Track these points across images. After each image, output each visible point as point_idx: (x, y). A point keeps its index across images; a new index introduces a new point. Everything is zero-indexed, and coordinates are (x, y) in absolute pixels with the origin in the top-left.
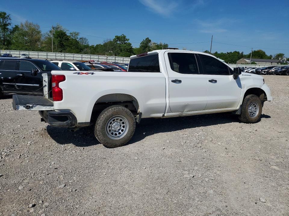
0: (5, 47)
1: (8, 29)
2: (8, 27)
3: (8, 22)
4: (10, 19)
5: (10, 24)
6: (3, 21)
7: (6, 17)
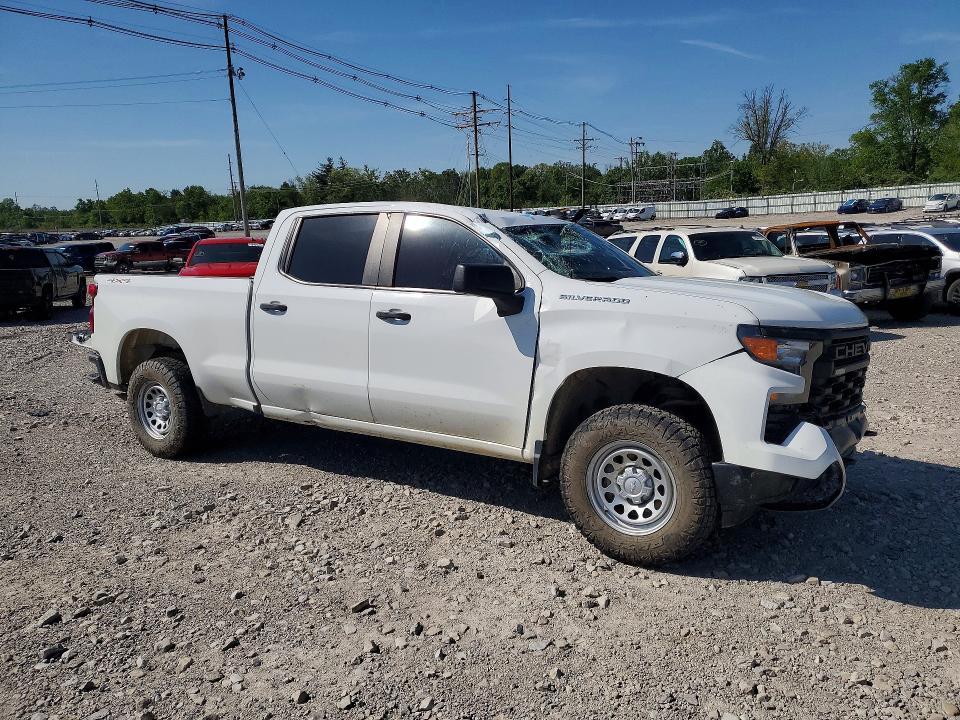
0: (904, 175)
1: (935, 113)
2: (938, 107)
3: (935, 94)
4: (945, 79)
5: (942, 96)
6: (920, 92)
7: (932, 76)
